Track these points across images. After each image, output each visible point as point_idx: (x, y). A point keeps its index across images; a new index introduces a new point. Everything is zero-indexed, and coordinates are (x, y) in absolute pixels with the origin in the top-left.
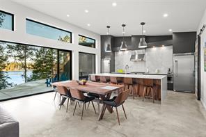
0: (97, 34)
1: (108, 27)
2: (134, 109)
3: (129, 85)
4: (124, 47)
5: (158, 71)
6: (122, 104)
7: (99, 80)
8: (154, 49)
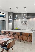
0: (6, 12)
1: (10, 8)
2: (20, 48)
3: (19, 35)
4: (17, 18)
5: (32, 28)
6: (12, 47)
7: (5, 33)
8: (31, 19)
